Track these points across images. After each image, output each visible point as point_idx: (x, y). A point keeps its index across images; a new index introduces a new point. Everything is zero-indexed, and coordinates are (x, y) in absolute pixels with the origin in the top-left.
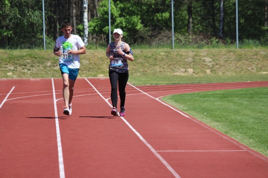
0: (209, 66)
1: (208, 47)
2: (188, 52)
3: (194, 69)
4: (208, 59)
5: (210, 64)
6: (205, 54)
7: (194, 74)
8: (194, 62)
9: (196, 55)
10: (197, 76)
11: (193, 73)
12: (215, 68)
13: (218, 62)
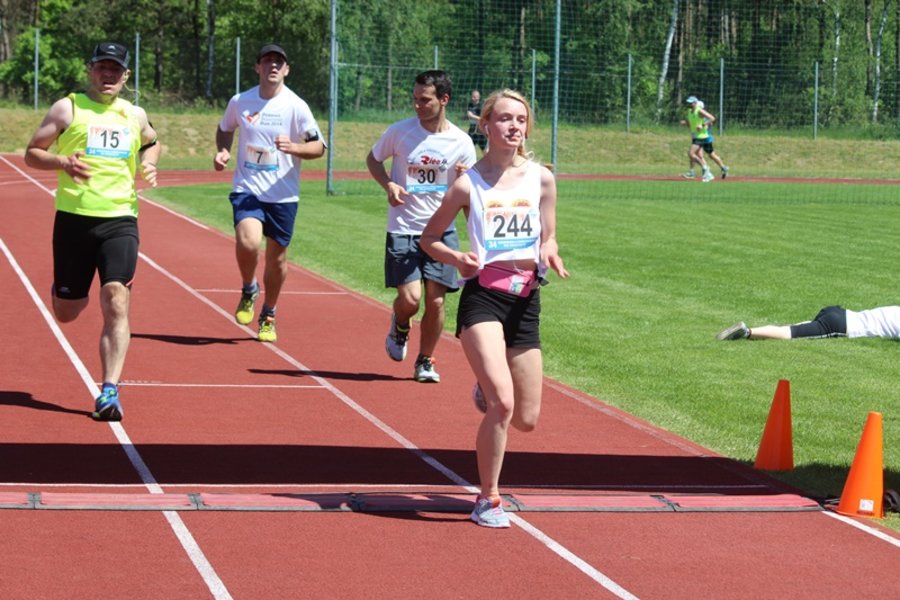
0: (193, 142)
1: (192, 113)
2: (161, 119)
3: (169, 145)
4: (191, 132)
5: (195, 140)
6: (188, 122)
7: (170, 155)
8: (169, 134)
9: (173, 124)
10: (174, 157)
11: (169, 152)
12: (202, 147)
13: (207, 136)
